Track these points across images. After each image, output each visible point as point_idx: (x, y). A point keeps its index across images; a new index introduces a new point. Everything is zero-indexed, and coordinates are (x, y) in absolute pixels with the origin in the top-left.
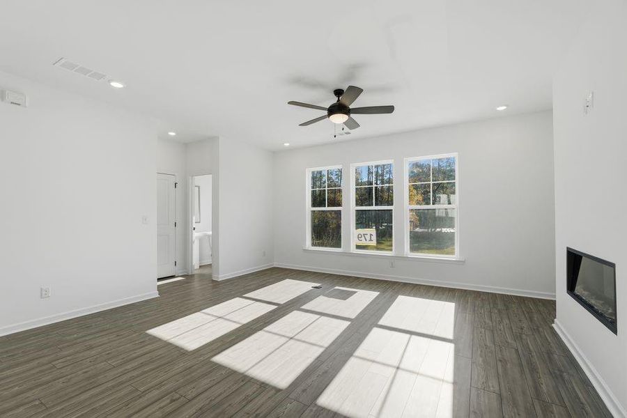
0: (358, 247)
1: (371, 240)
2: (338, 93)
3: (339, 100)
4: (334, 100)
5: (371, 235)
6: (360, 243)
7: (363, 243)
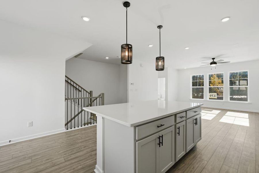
0: (210, 99)
1: (215, 96)
2: (213, 59)
3: (213, 61)
4: (212, 61)
5: (215, 95)
6: (211, 98)
7: (212, 97)
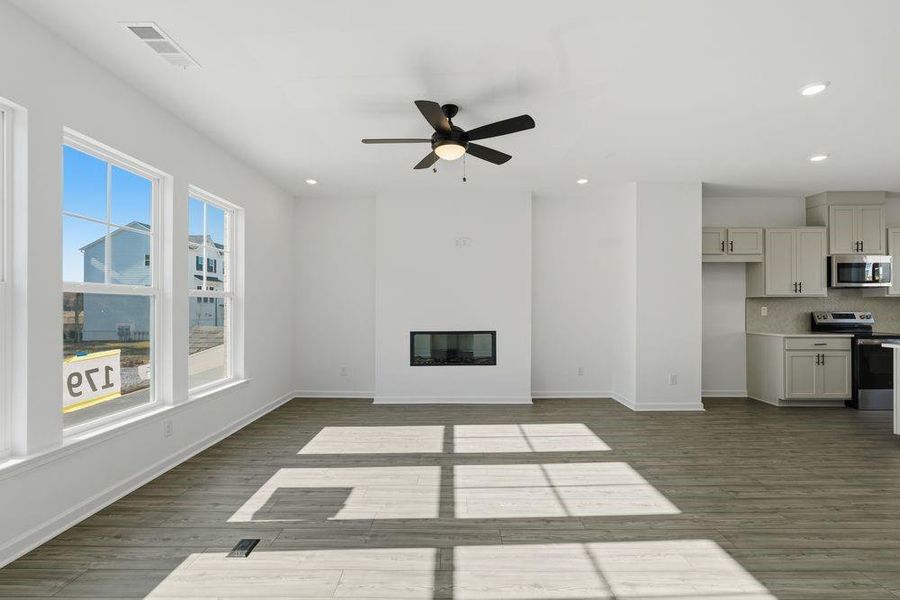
1: (107, 386)
6: (75, 405)
7: (85, 399)
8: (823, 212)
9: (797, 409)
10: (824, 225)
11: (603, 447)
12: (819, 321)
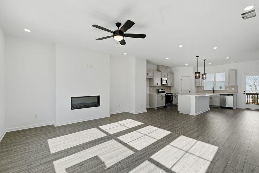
2: (118, 25)
3: (118, 29)
8: (160, 69)
9: (160, 109)
10: (160, 71)
11: (141, 123)
12: (160, 91)
